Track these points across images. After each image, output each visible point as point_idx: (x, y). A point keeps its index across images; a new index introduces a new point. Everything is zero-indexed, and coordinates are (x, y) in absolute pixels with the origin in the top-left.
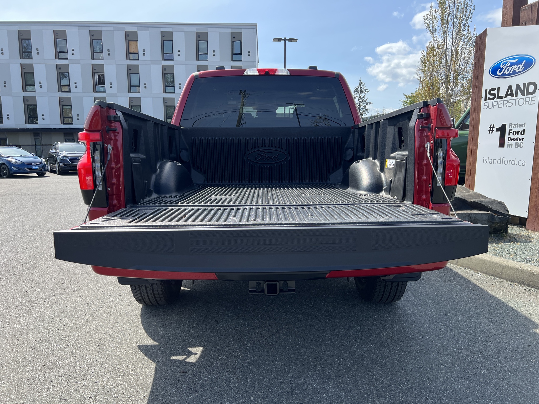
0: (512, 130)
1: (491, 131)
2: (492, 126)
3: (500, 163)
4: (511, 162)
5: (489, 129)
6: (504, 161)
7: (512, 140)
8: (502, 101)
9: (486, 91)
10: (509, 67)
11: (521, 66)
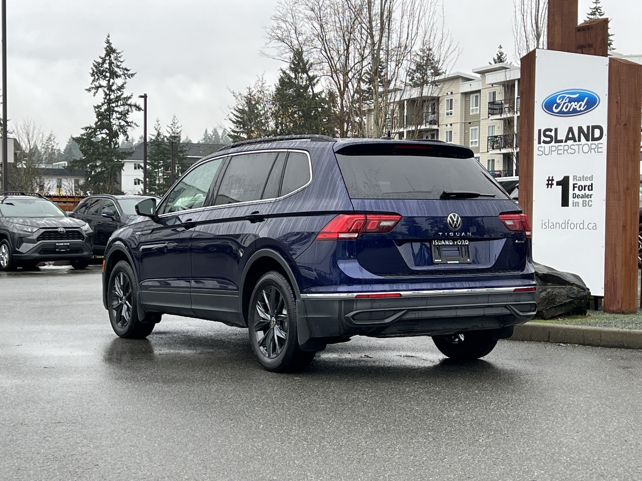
0: (577, 184)
1: (550, 184)
2: (551, 179)
3: (565, 228)
4: (578, 225)
5: (547, 182)
6: (569, 225)
7: (578, 196)
8: (562, 146)
9: (540, 131)
10: (567, 104)
11: (583, 104)
